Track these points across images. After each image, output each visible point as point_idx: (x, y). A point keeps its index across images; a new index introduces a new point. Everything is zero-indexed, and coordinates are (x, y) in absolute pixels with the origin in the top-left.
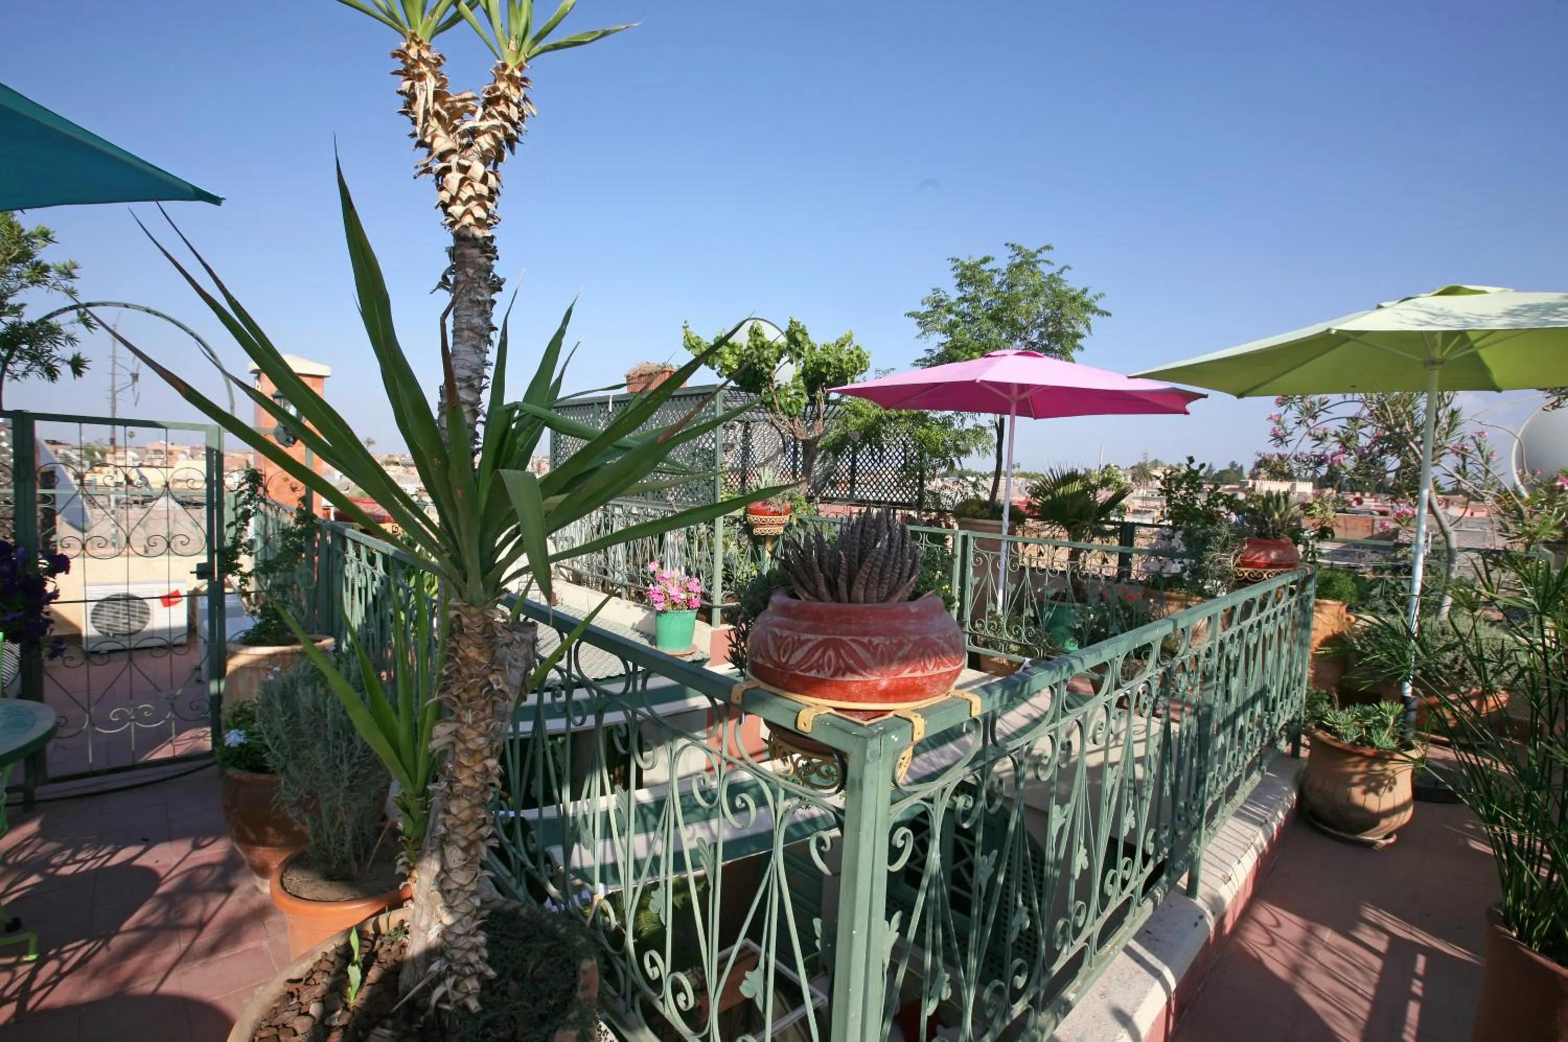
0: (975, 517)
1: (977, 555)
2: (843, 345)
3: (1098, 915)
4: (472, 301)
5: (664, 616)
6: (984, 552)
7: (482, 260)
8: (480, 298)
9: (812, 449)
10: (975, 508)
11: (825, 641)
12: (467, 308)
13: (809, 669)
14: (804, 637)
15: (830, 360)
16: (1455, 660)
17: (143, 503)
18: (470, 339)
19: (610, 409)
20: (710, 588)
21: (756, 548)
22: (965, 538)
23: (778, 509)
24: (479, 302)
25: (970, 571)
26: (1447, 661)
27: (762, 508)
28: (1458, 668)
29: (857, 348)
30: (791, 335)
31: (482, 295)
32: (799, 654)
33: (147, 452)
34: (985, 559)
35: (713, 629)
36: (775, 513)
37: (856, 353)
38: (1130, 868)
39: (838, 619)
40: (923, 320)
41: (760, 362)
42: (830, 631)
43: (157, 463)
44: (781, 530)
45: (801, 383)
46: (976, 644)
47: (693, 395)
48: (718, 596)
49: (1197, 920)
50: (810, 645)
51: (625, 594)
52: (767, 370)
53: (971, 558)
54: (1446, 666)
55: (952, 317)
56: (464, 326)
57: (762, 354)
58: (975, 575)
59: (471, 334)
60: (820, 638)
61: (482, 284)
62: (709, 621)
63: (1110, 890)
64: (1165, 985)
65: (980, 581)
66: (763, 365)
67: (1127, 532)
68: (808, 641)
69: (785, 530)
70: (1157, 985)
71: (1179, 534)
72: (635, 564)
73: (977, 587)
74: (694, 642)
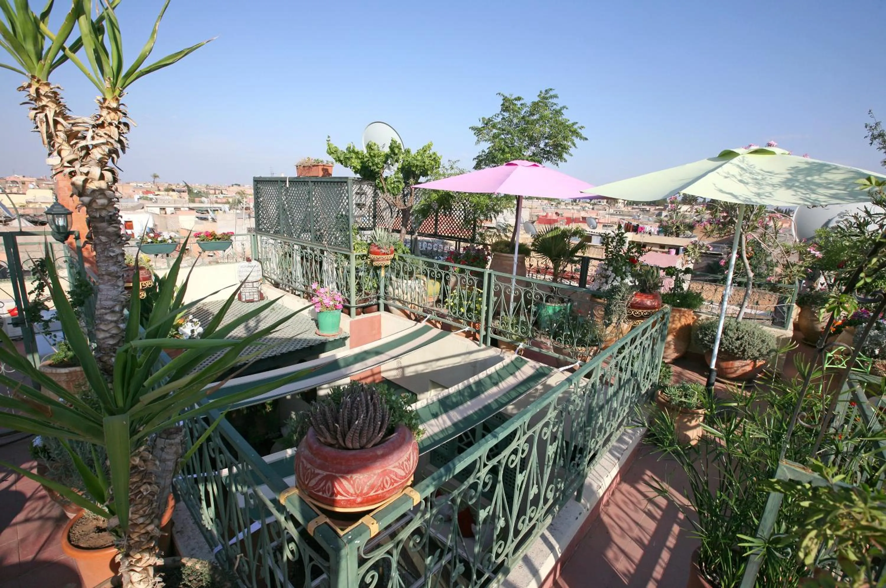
0: (502, 252)
1: (495, 285)
2: (425, 151)
3: (513, 541)
4: (107, 257)
5: (322, 314)
6: (500, 283)
7: (111, 229)
8: (112, 254)
9: (407, 214)
10: (502, 246)
11: (327, 475)
12: (104, 261)
13: (318, 491)
14: (317, 471)
15: (418, 163)
16: (741, 345)
17: (5, 222)
18: (109, 280)
19: (288, 186)
20: (349, 296)
21: (376, 272)
22: (490, 275)
23: (387, 251)
24: (112, 257)
25: (492, 293)
26: (737, 345)
27: (377, 250)
28: (742, 349)
29: (434, 154)
30: (392, 148)
31: (114, 252)
32: (313, 482)
33: (7, 182)
34: (500, 288)
35: (351, 319)
36: (384, 254)
37: (433, 157)
38: (535, 511)
39: (335, 462)
40: (478, 131)
41: (373, 165)
42: (330, 469)
43: (15, 190)
44: (389, 263)
45: (401, 175)
46: (495, 333)
47: (335, 182)
48: (354, 299)
49: (578, 515)
50: (319, 477)
51: (302, 295)
52: (377, 170)
53: (493, 287)
54: (736, 347)
55: (495, 131)
56: (104, 273)
57: (374, 161)
58: (495, 295)
59: (110, 278)
60: (325, 473)
61: (113, 245)
62: (349, 314)
63: (520, 526)
64: (555, 555)
65: (497, 300)
66: (375, 167)
67: (585, 262)
68: (318, 474)
69: (392, 262)
70: (552, 555)
71: (611, 268)
72: (308, 278)
73: (496, 302)
74: (341, 326)
